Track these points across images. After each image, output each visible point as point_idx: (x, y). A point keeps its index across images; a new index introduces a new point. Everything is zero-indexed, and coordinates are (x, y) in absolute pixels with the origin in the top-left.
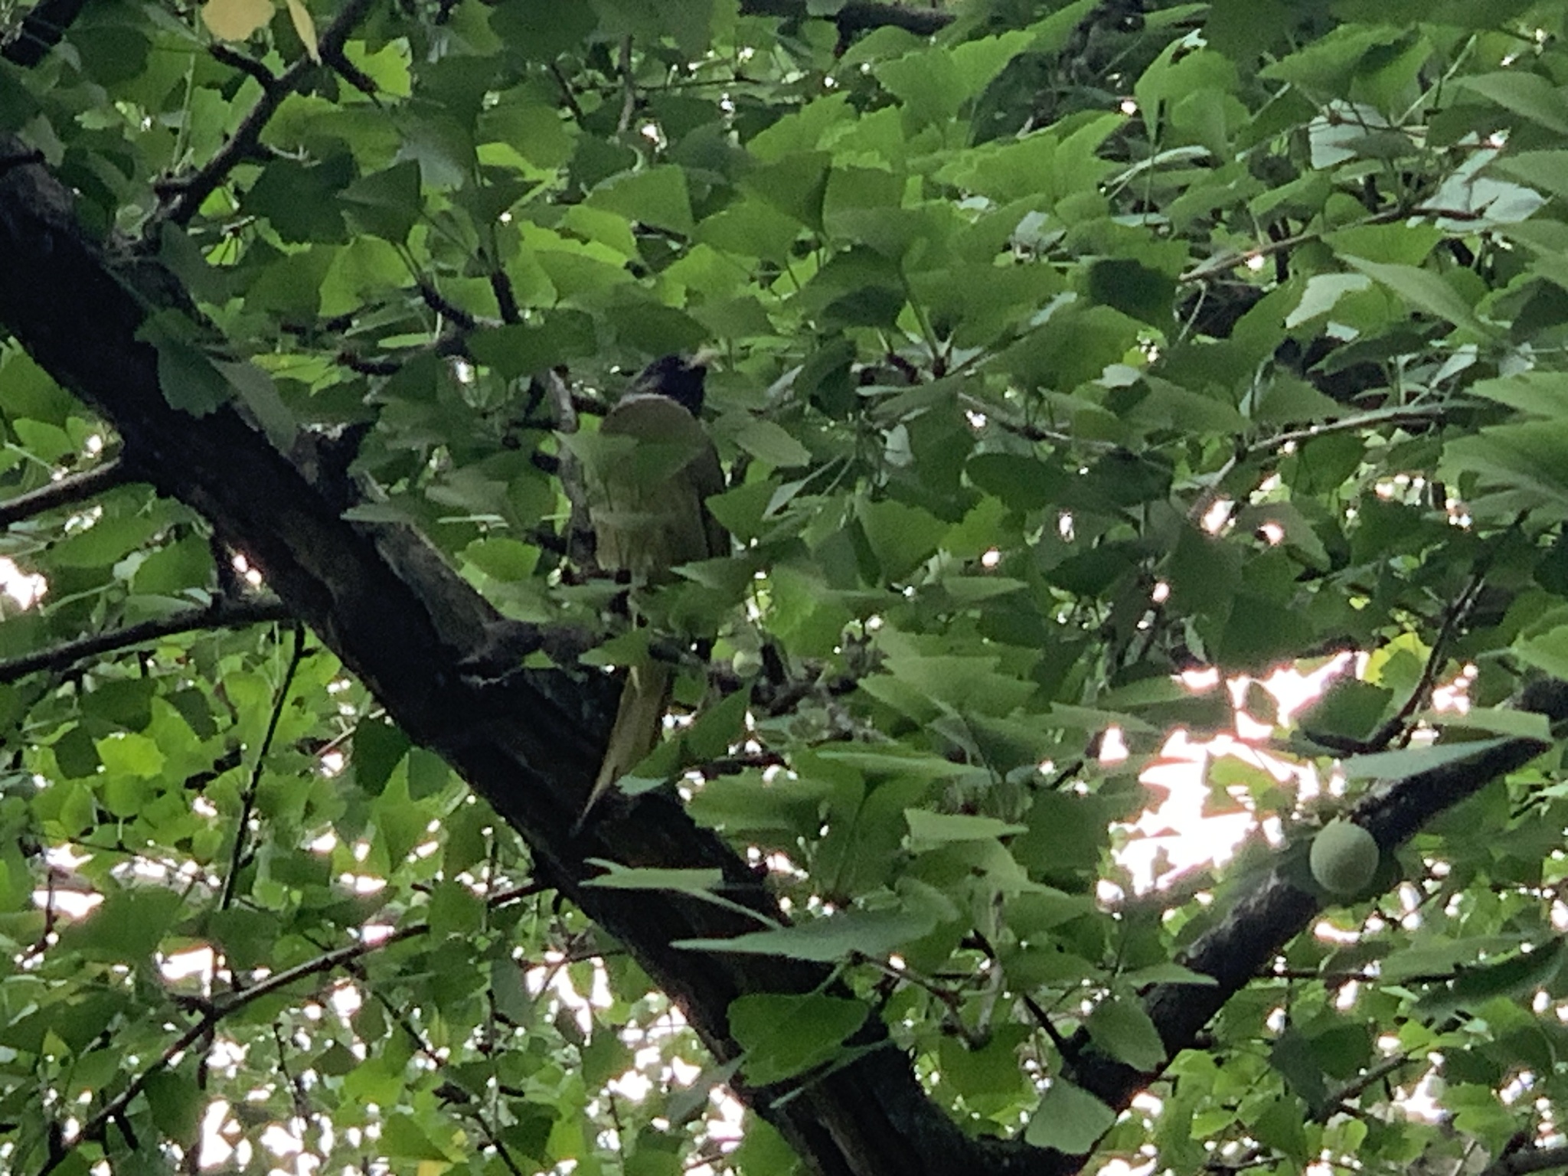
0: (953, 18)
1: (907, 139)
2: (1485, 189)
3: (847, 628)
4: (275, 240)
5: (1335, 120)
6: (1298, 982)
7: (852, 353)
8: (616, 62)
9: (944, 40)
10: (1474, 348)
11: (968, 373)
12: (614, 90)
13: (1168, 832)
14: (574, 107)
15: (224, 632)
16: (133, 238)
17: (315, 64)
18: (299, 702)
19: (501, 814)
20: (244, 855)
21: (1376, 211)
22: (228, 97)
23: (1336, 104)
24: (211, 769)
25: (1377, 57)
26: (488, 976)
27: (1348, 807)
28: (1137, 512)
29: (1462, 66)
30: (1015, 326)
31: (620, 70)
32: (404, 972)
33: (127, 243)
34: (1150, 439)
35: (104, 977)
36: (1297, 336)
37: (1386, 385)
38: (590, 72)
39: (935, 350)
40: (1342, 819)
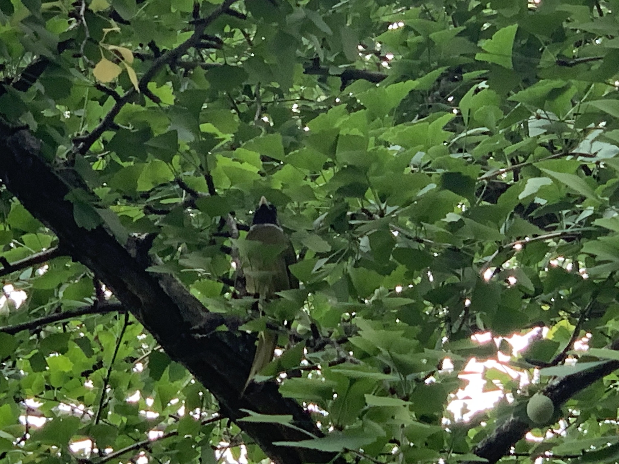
0: (387, 76)
1: (369, 123)
2: (597, 146)
3: (343, 315)
4: (118, 160)
5: (539, 117)
6: (520, 458)
7: (347, 208)
8: (253, 92)
9: (384, 84)
10: (593, 208)
11: (393, 216)
12: (253, 103)
13: (468, 398)
14: (236, 109)
15: (98, 315)
16: (63, 159)
17: (137, 92)
18: (126, 343)
19: (207, 388)
20: (104, 403)
21: (553, 153)
22: (102, 104)
23: (539, 111)
24: (92, 369)
25: (555, 93)
26: (200, 452)
27: (541, 388)
28: (460, 272)
29: (588, 97)
30: (411, 198)
31: (255, 95)
32: (167, 450)
33: (62, 161)
34: (465, 242)
35: (49, 451)
36: (523, 203)
37: (558, 222)
38: (243, 96)
39: (380, 207)
40: (539, 393)
